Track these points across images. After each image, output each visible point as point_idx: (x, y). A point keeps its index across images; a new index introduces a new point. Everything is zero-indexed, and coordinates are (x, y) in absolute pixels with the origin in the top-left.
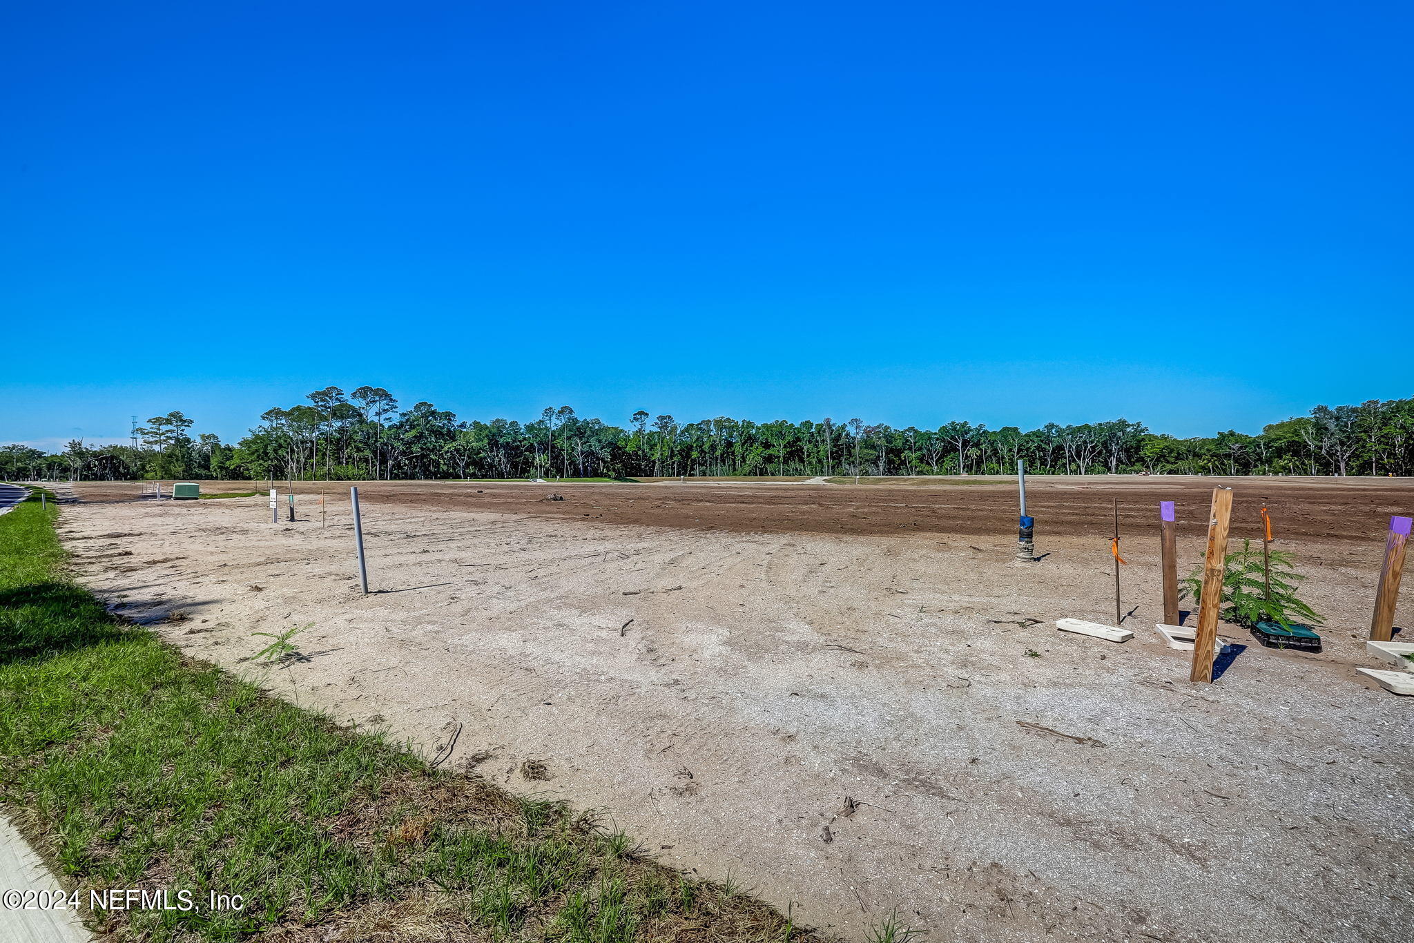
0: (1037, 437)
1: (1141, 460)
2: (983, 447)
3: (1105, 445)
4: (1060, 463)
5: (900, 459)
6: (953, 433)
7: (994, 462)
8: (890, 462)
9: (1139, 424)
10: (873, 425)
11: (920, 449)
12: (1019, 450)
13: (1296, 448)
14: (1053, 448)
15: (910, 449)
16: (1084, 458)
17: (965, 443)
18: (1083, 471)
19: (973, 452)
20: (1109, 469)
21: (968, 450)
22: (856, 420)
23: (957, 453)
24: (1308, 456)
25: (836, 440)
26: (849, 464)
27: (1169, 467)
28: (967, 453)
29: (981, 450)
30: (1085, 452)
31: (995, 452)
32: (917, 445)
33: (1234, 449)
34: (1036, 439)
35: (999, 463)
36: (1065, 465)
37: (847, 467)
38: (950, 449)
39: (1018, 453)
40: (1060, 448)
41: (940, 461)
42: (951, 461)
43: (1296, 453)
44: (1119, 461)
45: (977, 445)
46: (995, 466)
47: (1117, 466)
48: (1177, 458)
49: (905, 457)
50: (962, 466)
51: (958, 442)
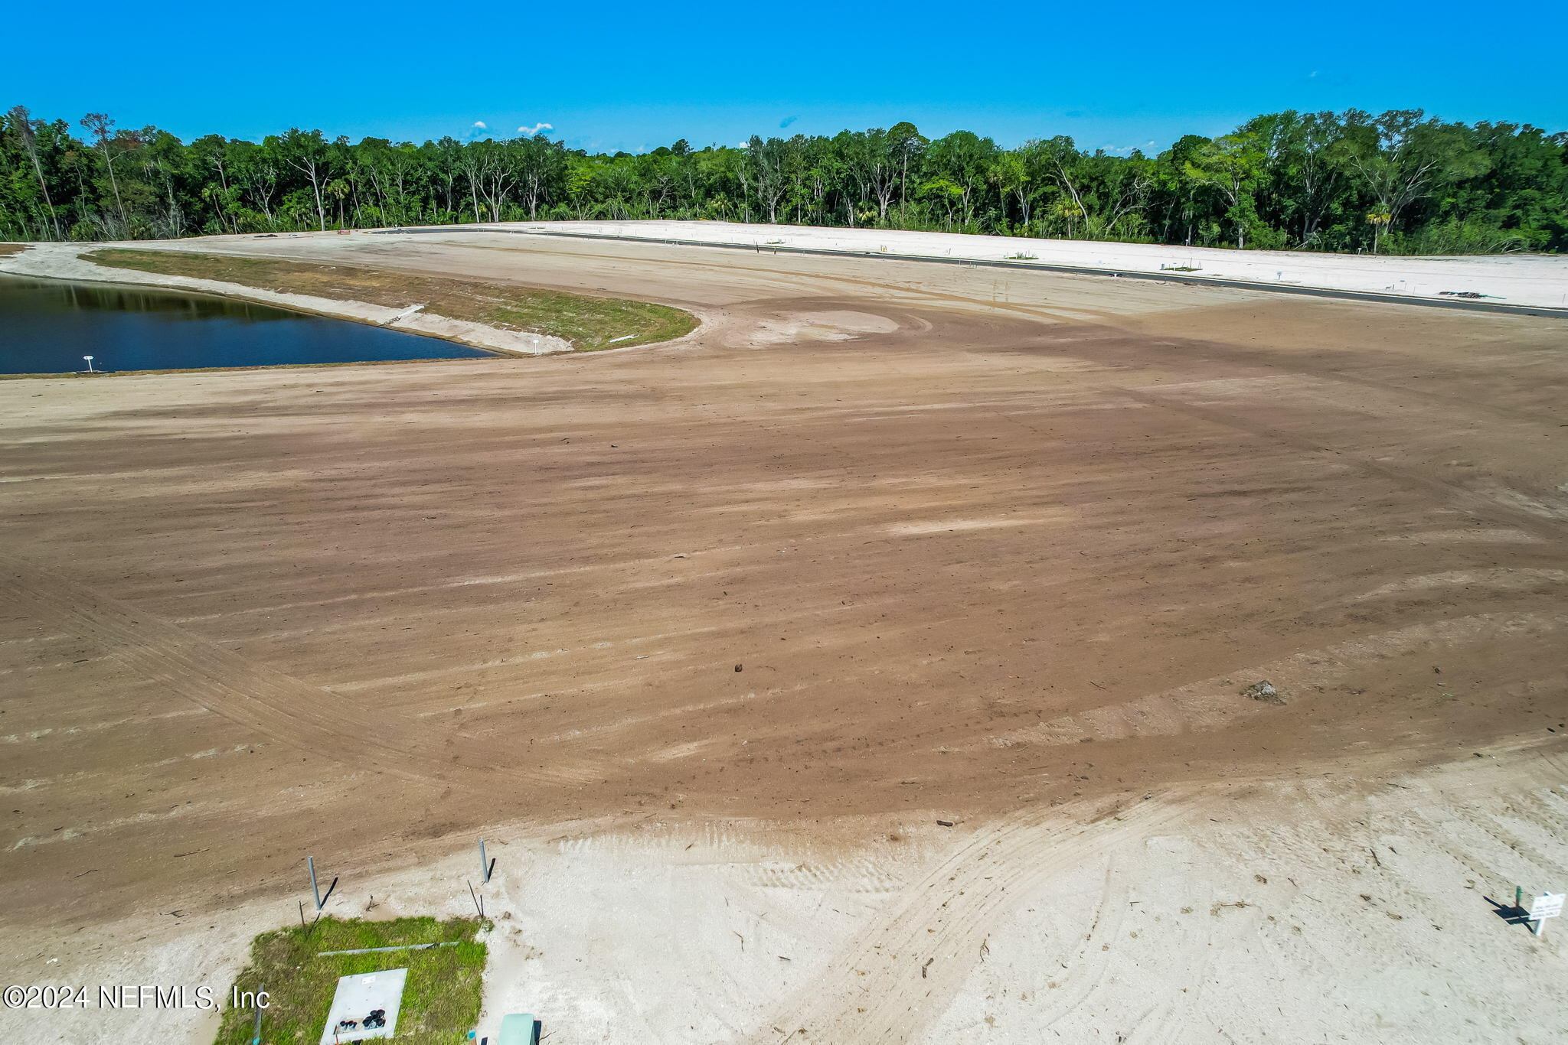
0: (430, 159)
1: (565, 197)
2: (352, 177)
3: (521, 173)
4: (463, 203)
5: (203, 201)
6: (298, 152)
7: (371, 204)
8: (185, 206)
9: (561, 143)
10: (136, 127)
11: (237, 180)
12: (405, 182)
13: (729, 187)
14: (453, 179)
15: (214, 176)
16: (496, 195)
17: (322, 170)
18: (496, 217)
19: (339, 187)
20: (528, 212)
21: (328, 184)
22: (98, 117)
23: (308, 187)
24: (742, 196)
25: (51, 158)
26: (100, 213)
27: (598, 207)
28: (325, 190)
29: (349, 182)
30: (496, 187)
31: (369, 184)
32: (230, 171)
33: (662, 183)
34: (430, 164)
35: (380, 207)
36: (469, 205)
37: (96, 219)
38: (291, 182)
39: (404, 189)
40: (461, 179)
41: (276, 202)
42: (298, 203)
43: (729, 193)
44: (541, 199)
45: (341, 173)
46: (373, 211)
47: (537, 207)
48: (607, 197)
49: (211, 196)
50: (322, 213)
51: (305, 166)
